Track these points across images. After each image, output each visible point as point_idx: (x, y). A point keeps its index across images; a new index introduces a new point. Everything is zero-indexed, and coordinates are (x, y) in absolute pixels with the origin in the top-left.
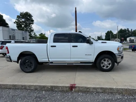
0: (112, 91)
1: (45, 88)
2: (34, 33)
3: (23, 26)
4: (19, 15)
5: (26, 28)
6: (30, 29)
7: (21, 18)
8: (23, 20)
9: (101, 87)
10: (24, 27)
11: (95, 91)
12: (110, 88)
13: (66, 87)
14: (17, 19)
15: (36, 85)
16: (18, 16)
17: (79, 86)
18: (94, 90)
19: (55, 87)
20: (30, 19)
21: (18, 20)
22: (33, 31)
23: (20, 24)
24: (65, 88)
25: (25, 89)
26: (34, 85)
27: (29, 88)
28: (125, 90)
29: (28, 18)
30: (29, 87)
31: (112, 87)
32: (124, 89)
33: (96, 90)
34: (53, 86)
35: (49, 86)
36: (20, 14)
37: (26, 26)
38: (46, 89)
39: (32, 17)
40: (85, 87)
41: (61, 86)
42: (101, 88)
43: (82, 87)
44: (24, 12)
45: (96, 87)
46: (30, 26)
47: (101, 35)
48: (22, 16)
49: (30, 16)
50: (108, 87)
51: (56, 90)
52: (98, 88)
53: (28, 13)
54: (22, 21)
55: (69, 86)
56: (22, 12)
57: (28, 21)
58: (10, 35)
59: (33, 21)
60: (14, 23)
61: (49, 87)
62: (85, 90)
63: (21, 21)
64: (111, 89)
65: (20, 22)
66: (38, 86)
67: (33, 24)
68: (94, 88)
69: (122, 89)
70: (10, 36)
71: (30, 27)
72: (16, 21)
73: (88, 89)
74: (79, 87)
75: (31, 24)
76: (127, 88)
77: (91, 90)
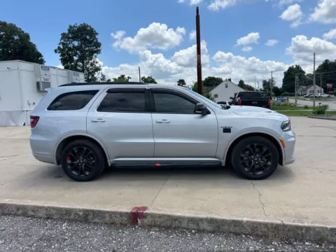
0: (237, 229)
1: (70, 215)
2: (103, 75)
3: (75, 58)
4: (67, 32)
5: (83, 63)
6: (92, 65)
7: (70, 38)
8: (76, 43)
9: (210, 216)
10: (78, 61)
11: (195, 227)
12: (233, 221)
13: (121, 214)
14: (62, 41)
15: (49, 207)
16: (63, 35)
17: (154, 214)
18: (191, 226)
19: (93, 212)
20: (92, 41)
21: (63, 44)
22: (100, 70)
23: (69, 55)
24: (118, 216)
25: (25, 214)
26: (46, 205)
27: (32, 213)
28: (275, 228)
29: (88, 37)
30: (33, 211)
31: (240, 219)
32: (272, 224)
33: (198, 224)
34: (90, 211)
35: (80, 211)
36: (69, 30)
37: (82, 59)
38: (72, 217)
39: (97, 37)
40: (169, 216)
41: (108, 212)
42: (211, 221)
43: (160, 216)
44: (78, 25)
45: (197, 216)
46: (91, 59)
47: (272, 78)
48: (72, 33)
49: (92, 33)
50: (228, 218)
51: (96, 220)
52: (201, 220)
53: (87, 26)
54: (74, 47)
55: (129, 211)
56: (73, 25)
57: (88, 46)
58: (39, 80)
59: (98, 45)
60: (56, 51)
61: (81, 213)
62: (169, 223)
63: (71, 46)
64: (236, 223)
65: (70, 49)
66: (54, 208)
67: (98, 52)
68: (192, 220)
69: (266, 225)
70: (38, 84)
71: (92, 61)
72: (59, 48)
73: (177, 222)
74: (152, 215)
75: (95, 54)
76: (279, 222)
77: (184, 224)
